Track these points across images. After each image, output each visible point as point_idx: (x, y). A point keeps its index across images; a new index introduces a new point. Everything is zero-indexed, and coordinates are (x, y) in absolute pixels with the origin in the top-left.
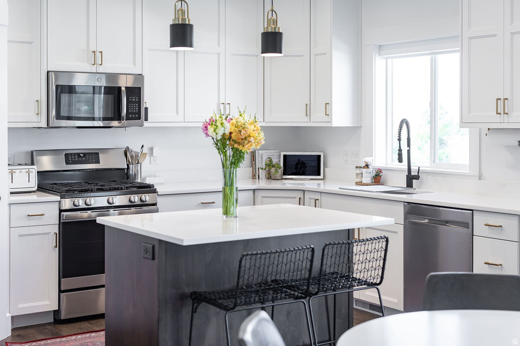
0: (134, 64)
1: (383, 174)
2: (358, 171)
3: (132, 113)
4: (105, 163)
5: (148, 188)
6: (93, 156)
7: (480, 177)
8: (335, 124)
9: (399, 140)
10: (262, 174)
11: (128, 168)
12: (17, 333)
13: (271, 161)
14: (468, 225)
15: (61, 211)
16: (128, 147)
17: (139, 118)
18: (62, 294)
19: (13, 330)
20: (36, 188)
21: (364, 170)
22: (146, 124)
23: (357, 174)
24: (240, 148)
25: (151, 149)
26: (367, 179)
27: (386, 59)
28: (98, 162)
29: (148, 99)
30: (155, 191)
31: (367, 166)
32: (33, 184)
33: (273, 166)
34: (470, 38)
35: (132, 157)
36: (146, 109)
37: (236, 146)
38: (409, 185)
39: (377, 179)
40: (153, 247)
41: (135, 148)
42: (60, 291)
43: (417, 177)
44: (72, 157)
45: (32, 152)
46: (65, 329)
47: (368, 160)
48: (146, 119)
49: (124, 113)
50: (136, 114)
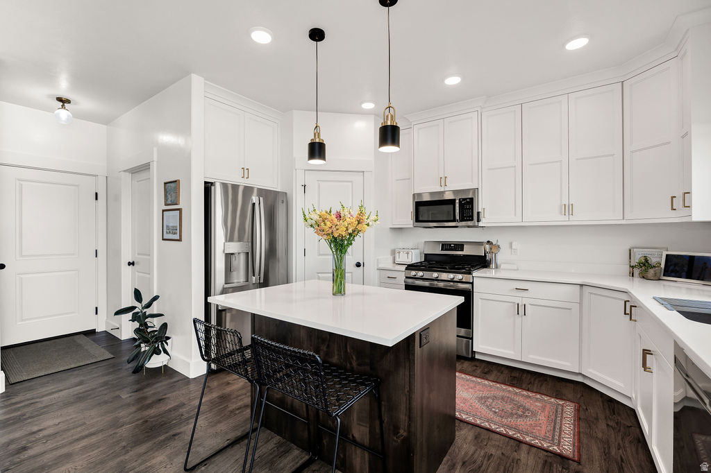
0: (472, 182)
10: (637, 271)
11: (485, 256)
13: (647, 259)
17: (472, 220)
22: (478, 224)
25: (511, 244)
28: (464, 250)
44: (446, 246)
45: (425, 242)
48: (479, 221)
49: (458, 218)
50: (469, 217)
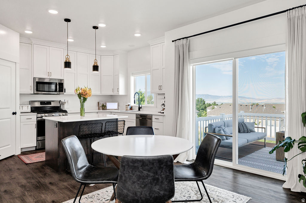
0: (61, 76)
1: (133, 107)
2: (126, 107)
3: (61, 90)
4: (53, 104)
5: (65, 112)
6: (49, 103)
7: (156, 107)
8: (120, 94)
9: (134, 98)
11: (60, 106)
12: (22, 153)
13: (103, 105)
14: (151, 119)
15: (37, 118)
16: (60, 101)
17: (63, 92)
18: (37, 142)
19: (21, 152)
20: (30, 111)
21: (128, 106)
22: (65, 93)
23: (126, 108)
24: (85, 97)
25: (68, 101)
26: (129, 109)
27: (134, 77)
28: (51, 104)
29: (65, 86)
30: (67, 112)
31: (129, 105)
32: (29, 110)
33: (104, 106)
34: (153, 70)
35: (62, 103)
36: (65, 89)
37: (84, 96)
38: (139, 110)
39: (131, 109)
40: (57, 124)
41: (63, 101)
42: (37, 141)
43: (141, 108)
44: (42, 103)
45: (30, 101)
46: (38, 151)
47: (129, 104)
48: (65, 92)
49: (58, 90)
50: (62, 90)
